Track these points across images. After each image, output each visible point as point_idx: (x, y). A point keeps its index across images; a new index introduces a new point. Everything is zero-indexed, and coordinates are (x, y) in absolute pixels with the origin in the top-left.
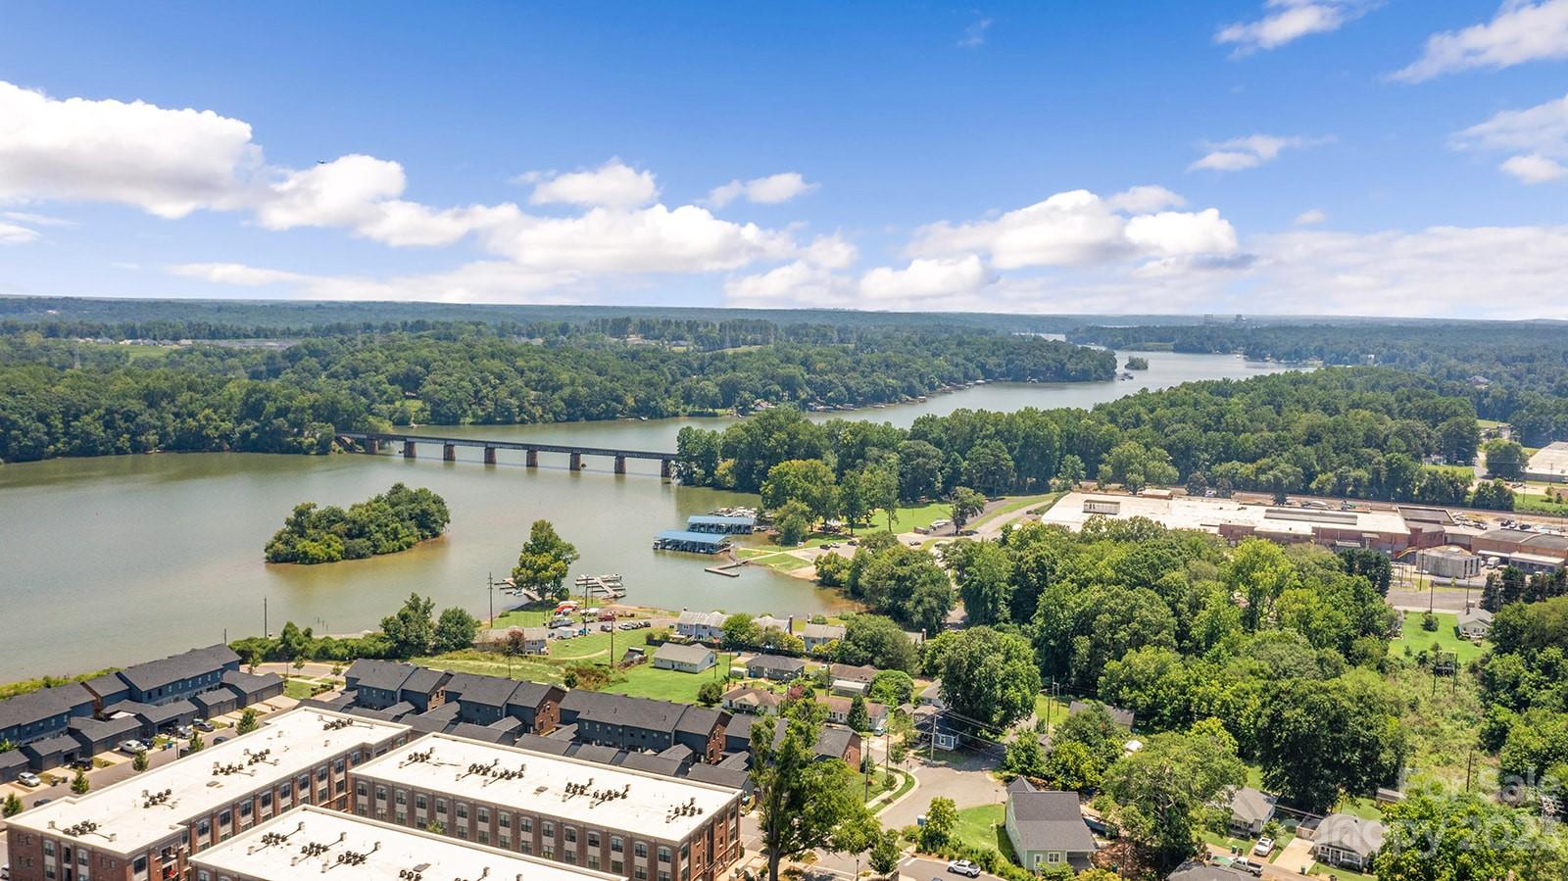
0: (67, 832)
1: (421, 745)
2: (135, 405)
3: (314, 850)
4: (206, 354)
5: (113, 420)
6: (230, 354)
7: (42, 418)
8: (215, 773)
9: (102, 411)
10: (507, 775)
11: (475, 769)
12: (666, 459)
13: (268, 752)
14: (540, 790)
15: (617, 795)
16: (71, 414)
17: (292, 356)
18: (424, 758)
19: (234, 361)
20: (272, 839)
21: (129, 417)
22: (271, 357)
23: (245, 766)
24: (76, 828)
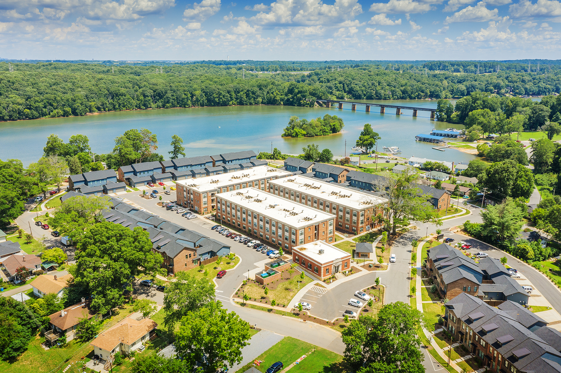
0: (189, 186)
1: (292, 178)
2: (256, 89)
3: (249, 197)
4: (283, 76)
5: (249, 94)
6: (291, 75)
7: (229, 92)
8: (232, 178)
9: (246, 91)
10: (315, 188)
11: (306, 185)
12: (433, 111)
13: (249, 175)
14: (323, 192)
15: (347, 196)
16: (237, 91)
17: (309, 76)
18: (292, 181)
19: (292, 78)
20: (239, 194)
21: (253, 93)
22: (303, 76)
23: (241, 177)
24: (191, 185)
